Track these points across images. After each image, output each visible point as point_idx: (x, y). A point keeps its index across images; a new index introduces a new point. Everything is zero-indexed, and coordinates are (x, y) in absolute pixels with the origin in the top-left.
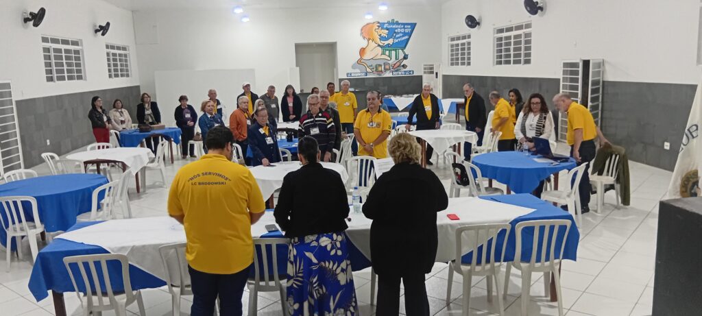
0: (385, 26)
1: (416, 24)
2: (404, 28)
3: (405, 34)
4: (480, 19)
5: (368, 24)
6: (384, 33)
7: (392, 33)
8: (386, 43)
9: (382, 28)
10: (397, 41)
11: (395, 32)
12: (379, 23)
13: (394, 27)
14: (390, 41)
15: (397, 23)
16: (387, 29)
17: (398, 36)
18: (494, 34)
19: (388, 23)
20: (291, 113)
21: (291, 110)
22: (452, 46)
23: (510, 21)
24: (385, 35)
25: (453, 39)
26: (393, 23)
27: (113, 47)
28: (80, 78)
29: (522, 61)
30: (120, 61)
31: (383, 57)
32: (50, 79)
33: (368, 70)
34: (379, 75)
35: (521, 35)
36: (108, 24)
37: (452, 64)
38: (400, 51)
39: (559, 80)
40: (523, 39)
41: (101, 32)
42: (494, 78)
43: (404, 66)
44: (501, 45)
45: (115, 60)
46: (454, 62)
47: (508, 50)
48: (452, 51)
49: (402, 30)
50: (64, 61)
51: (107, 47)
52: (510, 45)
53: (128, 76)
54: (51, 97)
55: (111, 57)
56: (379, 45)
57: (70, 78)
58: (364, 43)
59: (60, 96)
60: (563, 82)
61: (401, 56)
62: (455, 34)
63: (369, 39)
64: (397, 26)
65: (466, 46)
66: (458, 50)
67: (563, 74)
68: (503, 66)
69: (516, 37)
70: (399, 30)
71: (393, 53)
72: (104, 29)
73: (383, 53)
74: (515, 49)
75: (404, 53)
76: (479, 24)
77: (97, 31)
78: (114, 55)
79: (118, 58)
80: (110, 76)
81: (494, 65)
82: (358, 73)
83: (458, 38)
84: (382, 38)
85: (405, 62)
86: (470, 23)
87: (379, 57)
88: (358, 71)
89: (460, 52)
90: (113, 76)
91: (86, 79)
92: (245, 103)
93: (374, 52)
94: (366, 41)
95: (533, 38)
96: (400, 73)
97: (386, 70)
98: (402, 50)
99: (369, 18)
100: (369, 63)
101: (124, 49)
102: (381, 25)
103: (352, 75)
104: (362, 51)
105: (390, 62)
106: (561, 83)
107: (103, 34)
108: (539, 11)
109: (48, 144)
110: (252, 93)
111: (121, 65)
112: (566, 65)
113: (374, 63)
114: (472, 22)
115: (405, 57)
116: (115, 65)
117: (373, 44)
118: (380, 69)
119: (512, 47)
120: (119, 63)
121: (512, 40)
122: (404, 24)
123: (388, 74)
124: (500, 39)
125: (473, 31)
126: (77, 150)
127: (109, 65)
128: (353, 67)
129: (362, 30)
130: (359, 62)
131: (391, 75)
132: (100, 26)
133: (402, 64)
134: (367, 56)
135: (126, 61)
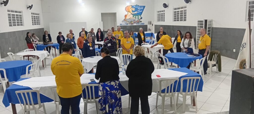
0: (134, 7)
1: (145, 6)
2: (141, 8)
3: (141, 10)
4: (168, 5)
5: (128, 6)
6: (134, 9)
7: (136, 10)
8: (134, 13)
9: (133, 8)
10: (138, 12)
11: (138, 9)
12: (132, 6)
13: (137, 7)
14: (136, 12)
15: (138, 6)
16: (135, 8)
17: (138, 11)
18: (173, 10)
19: (135, 6)
20: (100, 38)
21: (100, 37)
22: (158, 14)
23: (179, 6)
24: (134, 10)
25: (158, 12)
26: (137, 6)
27: (34, 14)
28: (22, 25)
29: (183, 20)
30: (36, 19)
31: (133, 18)
32: (11, 25)
33: (128, 23)
34: (131, 24)
35: (183, 11)
36: (32, 5)
37: (158, 21)
38: (139, 16)
39: (196, 27)
40: (183, 12)
41: (30, 8)
42: (173, 26)
43: (141, 22)
44: (175, 14)
45: (35, 18)
46: (159, 20)
47: (178, 16)
48: (158, 16)
49: (140, 9)
50: (16, 19)
51: (32, 14)
52: (179, 14)
53: (39, 24)
54: (11, 32)
55: (33, 17)
56: (132, 14)
57: (18, 25)
58: (126, 13)
59: (14, 32)
60: (198, 27)
61: (140, 18)
62: (159, 10)
63: (128, 12)
64: (138, 7)
65: (163, 15)
66: (160, 16)
67: (198, 25)
68: (176, 22)
69: (181, 11)
70: (139, 8)
71: (137, 17)
72: (30, 7)
73: (133, 17)
74: (181, 16)
75: (141, 17)
76: (168, 6)
77: (28, 8)
78: (34, 17)
79: (36, 18)
80: (33, 24)
81: (173, 21)
82: (124, 24)
83: (160, 12)
84: (133, 11)
85: (141, 20)
86: (164, 6)
87: (132, 18)
88: (124, 23)
89: (161, 16)
90: (34, 24)
91: (24, 26)
92: (83, 34)
93: (130, 16)
94: (127, 12)
95: (187, 12)
96: (139, 24)
97: (134, 23)
98: (140, 16)
99: (128, 4)
100: (128, 20)
101: (38, 14)
102: (132, 7)
103: (122, 24)
104: (126, 16)
105: (136, 20)
106: (197, 28)
107: (30, 9)
108: (189, 2)
109: (10, 49)
110: (85, 31)
111: (37, 20)
112: (199, 21)
113: (130, 20)
114: (165, 6)
115: (141, 18)
116: (35, 20)
117: (129, 14)
118: (132, 22)
119: (180, 15)
120: (36, 20)
121: (180, 13)
122: (141, 6)
123: (135, 24)
124: (175, 12)
125: (165, 9)
126: (20, 52)
127: (32, 20)
128: (122, 22)
129: (125, 8)
130: (125, 20)
131: (136, 25)
132: (29, 6)
133: (140, 21)
134: (128, 18)
135: (39, 19)
